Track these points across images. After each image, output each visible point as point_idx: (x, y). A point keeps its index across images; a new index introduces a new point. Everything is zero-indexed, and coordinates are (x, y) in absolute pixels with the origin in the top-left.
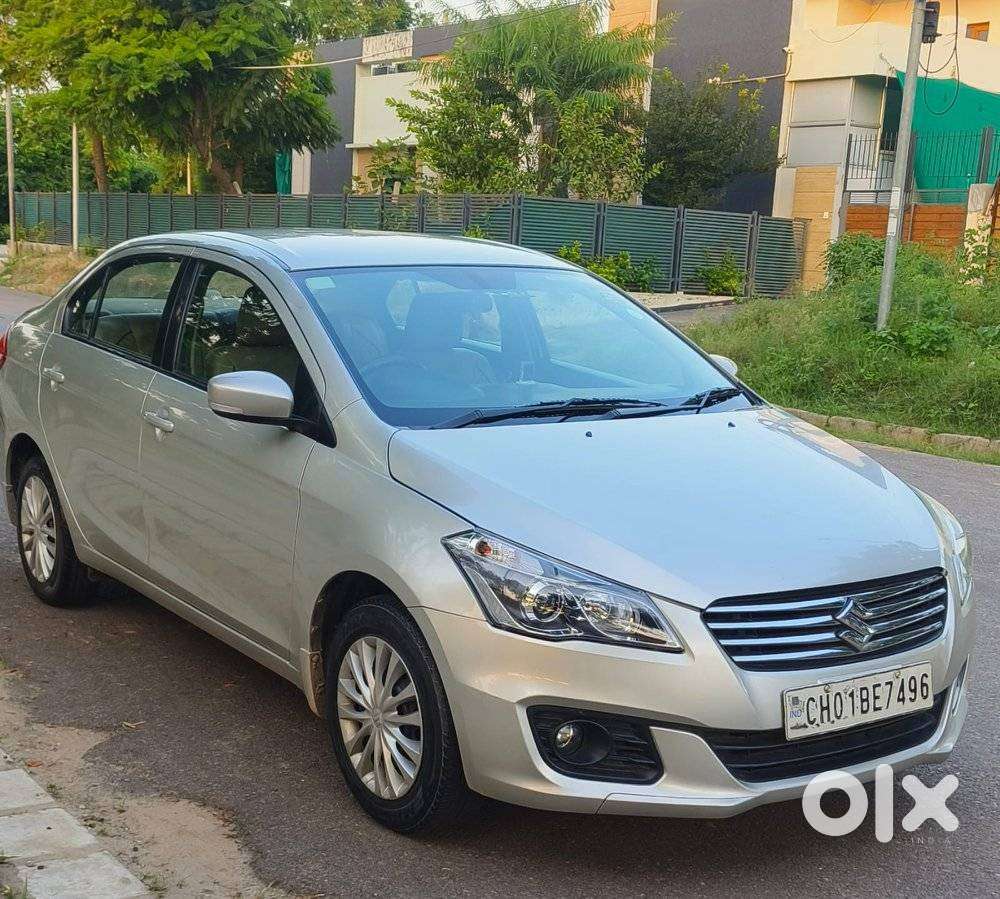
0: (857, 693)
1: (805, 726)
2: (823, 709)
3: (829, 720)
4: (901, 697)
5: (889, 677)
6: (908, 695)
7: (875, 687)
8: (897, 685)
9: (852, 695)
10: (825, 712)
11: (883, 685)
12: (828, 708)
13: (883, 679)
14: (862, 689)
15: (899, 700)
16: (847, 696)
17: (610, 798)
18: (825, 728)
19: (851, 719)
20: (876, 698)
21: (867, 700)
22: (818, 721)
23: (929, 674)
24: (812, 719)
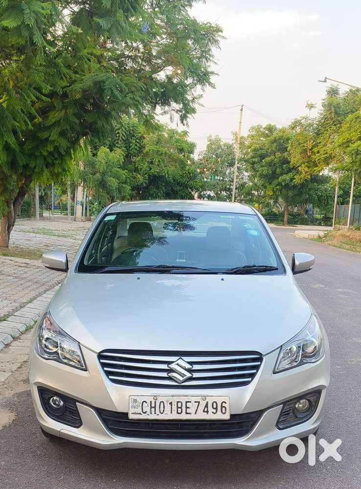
0: (174, 404)
1: (140, 414)
2: (151, 407)
3: (155, 413)
4: (206, 410)
5: (198, 399)
6: (211, 409)
7: (186, 402)
8: (203, 404)
9: (171, 404)
10: (153, 409)
11: (193, 402)
12: (155, 407)
13: (193, 399)
14: (178, 402)
15: (204, 411)
16: (168, 404)
17: (61, 431)
18: (153, 417)
19: (169, 415)
20: (187, 408)
21: (181, 408)
22: (149, 412)
23: (228, 402)
24: (144, 411)
